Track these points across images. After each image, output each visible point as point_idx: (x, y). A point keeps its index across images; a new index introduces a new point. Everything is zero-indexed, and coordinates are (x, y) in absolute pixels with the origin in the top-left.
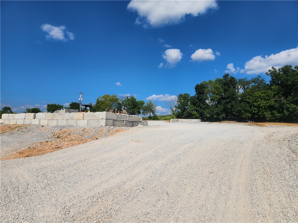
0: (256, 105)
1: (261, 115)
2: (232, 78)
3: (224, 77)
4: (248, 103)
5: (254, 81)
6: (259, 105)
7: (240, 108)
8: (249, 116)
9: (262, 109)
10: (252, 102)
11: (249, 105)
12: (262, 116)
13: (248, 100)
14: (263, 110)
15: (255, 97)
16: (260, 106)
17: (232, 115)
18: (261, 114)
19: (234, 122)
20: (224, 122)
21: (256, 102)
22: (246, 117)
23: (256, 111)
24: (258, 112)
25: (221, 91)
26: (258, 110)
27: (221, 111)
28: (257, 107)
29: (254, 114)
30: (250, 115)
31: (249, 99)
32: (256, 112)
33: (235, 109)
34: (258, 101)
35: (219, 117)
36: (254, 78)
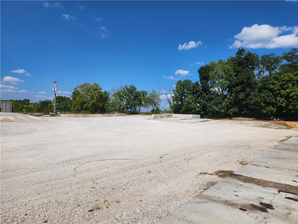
0: (284, 94)
1: (291, 109)
2: (249, 54)
3: (237, 54)
4: (271, 90)
5: (286, 57)
6: (289, 93)
7: (258, 99)
8: (272, 112)
9: (294, 100)
10: (278, 89)
11: (273, 94)
12: (293, 112)
13: (271, 86)
14: (294, 102)
15: (283, 81)
16: (291, 95)
17: (248, 109)
18: (292, 107)
19: (251, 119)
20: (236, 119)
21: (285, 90)
22: (267, 112)
23: (284, 103)
24: (287, 105)
25: (231, 74)
26: (288, 102)
27: (230, 103)
28: (285, 97)
29: (280, 108)
30: (274, 110)
31: (274, 84)
32: (284, 105)
33: (251, 100)
34: (288, 88)
35: (229, 112)
36: (287, 52)
